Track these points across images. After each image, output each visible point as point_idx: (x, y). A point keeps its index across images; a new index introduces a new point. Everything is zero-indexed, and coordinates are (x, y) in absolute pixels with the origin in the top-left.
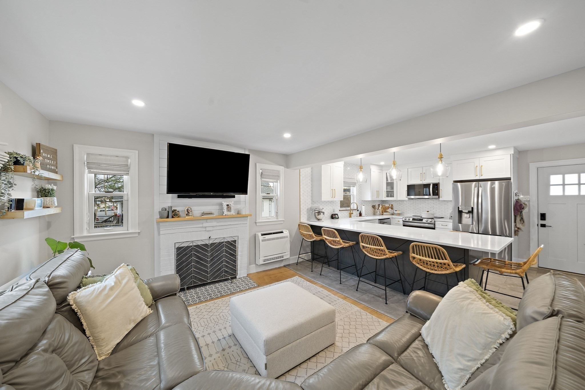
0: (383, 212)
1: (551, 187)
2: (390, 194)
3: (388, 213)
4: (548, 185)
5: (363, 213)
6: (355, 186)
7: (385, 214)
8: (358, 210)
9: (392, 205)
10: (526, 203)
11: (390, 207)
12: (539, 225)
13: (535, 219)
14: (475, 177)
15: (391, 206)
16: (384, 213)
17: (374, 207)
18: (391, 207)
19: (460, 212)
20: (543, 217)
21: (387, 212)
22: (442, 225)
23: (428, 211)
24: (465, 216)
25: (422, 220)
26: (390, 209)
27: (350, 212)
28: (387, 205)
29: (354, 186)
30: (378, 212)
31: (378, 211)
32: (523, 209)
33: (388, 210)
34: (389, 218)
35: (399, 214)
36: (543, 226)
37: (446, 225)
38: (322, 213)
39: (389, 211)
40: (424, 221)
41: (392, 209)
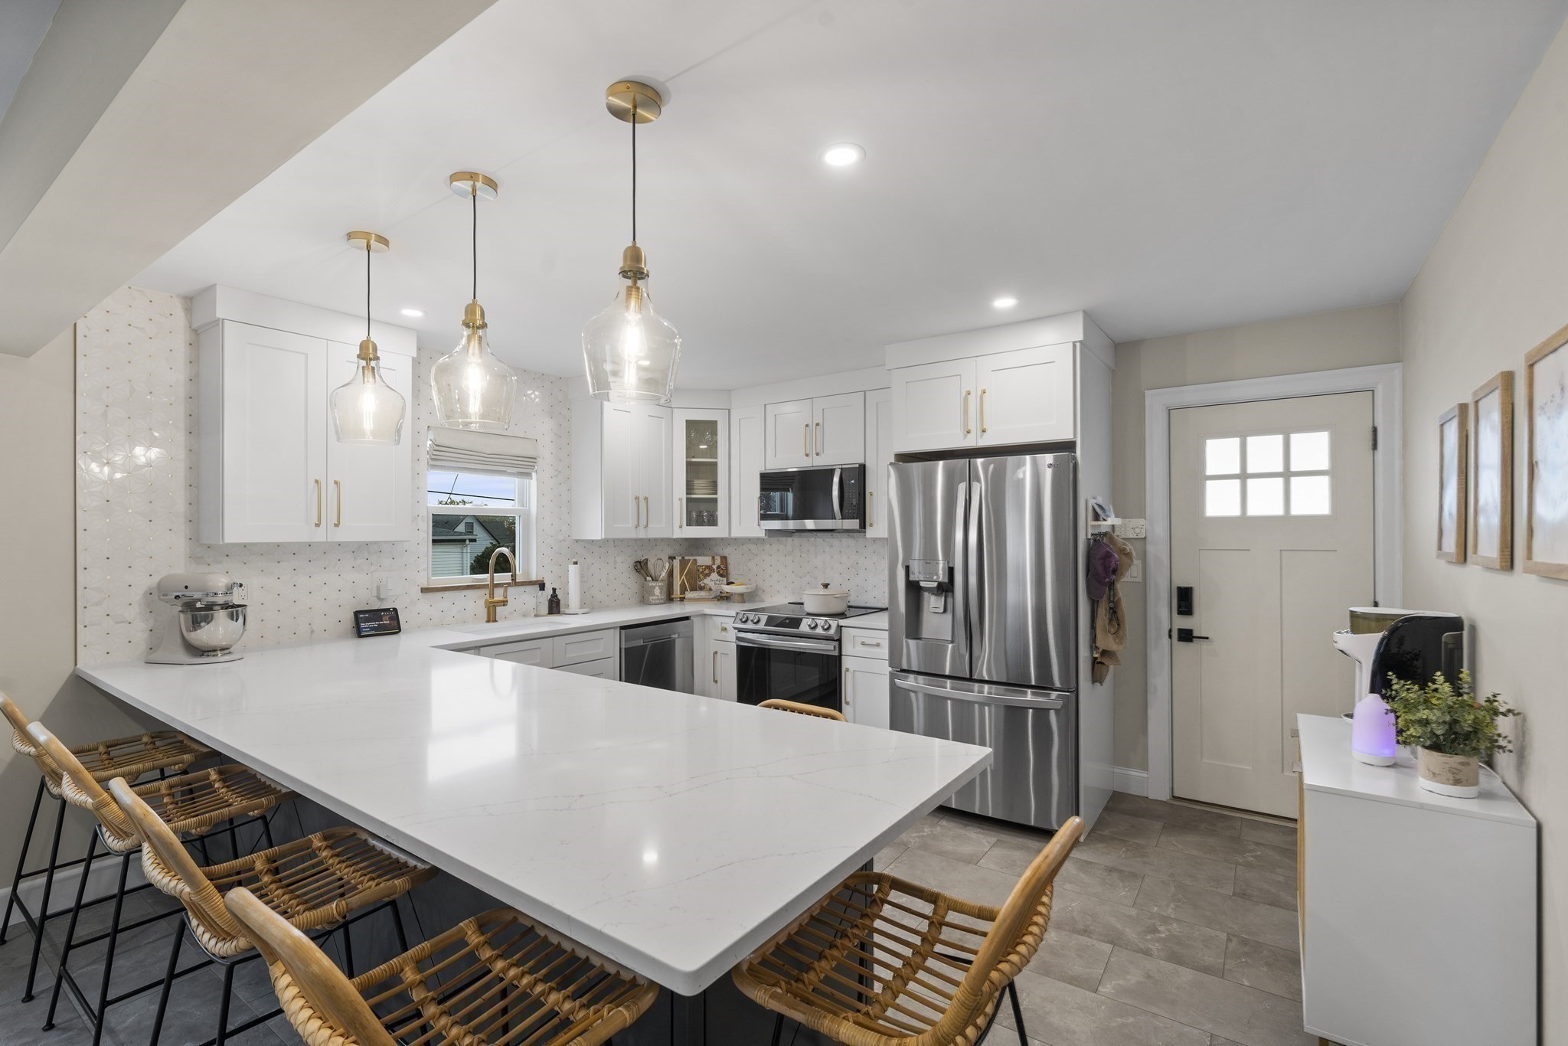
0: (683, 590)
1: (1209, 483)
2: (702, 511)
3: (703, 594)
4: (1198, 478)
5: (572, 597)
6: (534, 474)
7: (691, 599)
8: (542, 587)
9: (724, 559)
10: (1129, 547)
11: (715, 567)
12: (1175, 635)
13: (1162, 612)
14: (965, 437)
15: (718, 561)
16: (689, 595)
17: (641, 567)
18: (718, 567)
19: (914, 589)
20: (1185, 600)
21: (702, 588)
22: (863, 644)
23: (827, 586)
24: (932, 603)
25: (795, 622)
26: (714, 576)
27: (492, 595)
28: (704, 560)
29: (528, 475)
30: (657, 591)
31: (654, 584)
32: (1114, 571)
33: (707, 581)
34: (687, 618)
35: (743, 598)
36: (1186, 636)
39: (712, 585)
40: (804, 627)
41: (721, 576)
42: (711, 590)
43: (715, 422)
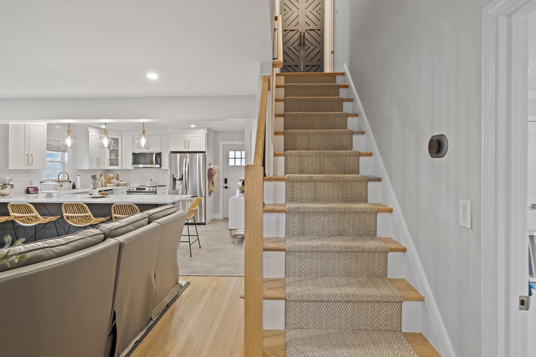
0: (106, 183)
1: (230, 159)
2: (114, 162)
3: (112, 184)
4: (228, 158)
5: (78, 185)
6: (67, 151)
8: (70, 182)
9: (117, 175)
10: (215, 171)
11: (115, 177)
12: (224, 187)
13: (222, 184)
14: (185, 149)
15: (116, 176)
16: (108, 185)
17: (94, 177)
18: (116, 177)
19: (174, 180)
20: (226, 181)
21: (111, 183)
22: (162, 193)
23: (151, 180)
24: (178, 182)
25: (145, 189)
26: (115, 179)
28: (111, 175)
29: (65, 152)
30: (100, 184)
31: (99, 181)
32: (212, 175)
33: (113, 181)
34: (112, 190)
35: (125, 185)
36: (226, 187)
37: (165, 193)
38: (9, 187)
39: (114, 182)
40: (147, 190)
41: (117, 179)
42: (114, 183)
43: (118, 139)
